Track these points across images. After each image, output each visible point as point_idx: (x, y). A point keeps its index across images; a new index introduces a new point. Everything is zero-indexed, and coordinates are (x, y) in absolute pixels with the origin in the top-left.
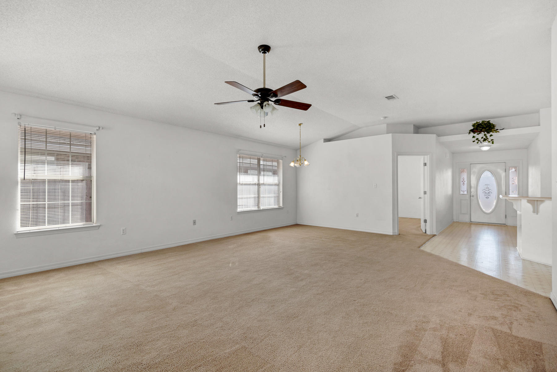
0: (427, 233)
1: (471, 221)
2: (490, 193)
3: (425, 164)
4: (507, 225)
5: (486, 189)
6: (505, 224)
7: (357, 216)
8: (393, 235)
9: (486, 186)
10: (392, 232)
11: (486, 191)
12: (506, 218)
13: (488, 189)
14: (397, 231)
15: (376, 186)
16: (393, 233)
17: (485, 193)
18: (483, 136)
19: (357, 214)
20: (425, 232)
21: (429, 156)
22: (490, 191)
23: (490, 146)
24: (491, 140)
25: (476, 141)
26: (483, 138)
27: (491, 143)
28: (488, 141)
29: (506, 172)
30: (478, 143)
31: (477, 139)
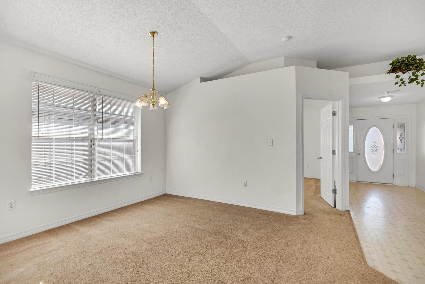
0: (337, 207)
1: (358, 180)
2: (377, 151)
3: (334, 114)
4: (394, 185)
5: (374, 147)
6: (393, 184)
7: (245, 185)
8: (297, 216)
9: (374, 143)
10: (295, 210)
11: (373, 149)
12: (394, 177)
13: (375, 147)
14: (302, 209)
15: (272, 143)
16: (297, 212)
17: (372, 151)
19: (245, 183)
20: (334, 206)
21: (340, 101)
22: (377, 148)
23: (392, 96)
24: (421, 80)
25: (400, 83)
26: (410, 79)
27: (420, 85)
28: (417, 82)
29: (393, 128)
30: (401, 85)
31: (402, 80)
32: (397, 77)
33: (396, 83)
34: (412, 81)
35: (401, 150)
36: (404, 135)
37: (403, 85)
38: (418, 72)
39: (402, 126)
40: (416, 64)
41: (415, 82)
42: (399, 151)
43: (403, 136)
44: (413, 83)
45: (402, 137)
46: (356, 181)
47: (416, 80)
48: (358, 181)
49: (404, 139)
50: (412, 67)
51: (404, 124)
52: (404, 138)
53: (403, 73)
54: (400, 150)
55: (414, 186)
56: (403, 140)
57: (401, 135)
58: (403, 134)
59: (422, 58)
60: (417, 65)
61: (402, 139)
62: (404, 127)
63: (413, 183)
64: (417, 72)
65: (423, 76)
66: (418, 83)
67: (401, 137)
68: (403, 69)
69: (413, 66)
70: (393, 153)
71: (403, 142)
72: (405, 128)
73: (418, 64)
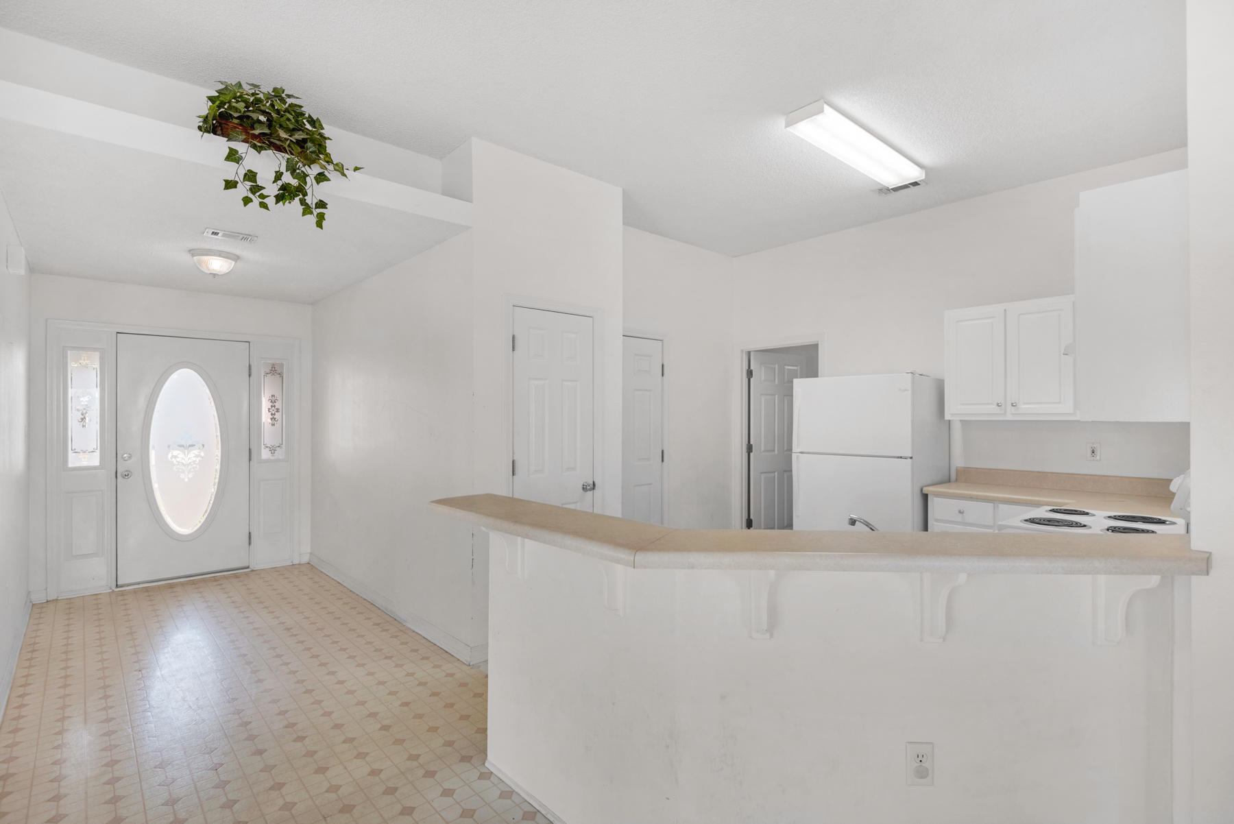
1: (119, 583)
4: (252, 571)
6: (248, 567)
12: (252, 541)
18: (283, 169)
23: (236, 258)
24: (315, 201)
25: (243, 189)
26: (280, 183)
27: (312, 219)
28: (303, 202)
29: (250, 375)
30: (251, 200)
31: (251, 176)
32: (233, 156)
33: (230, 185)
34: (286, 194)
35: (273, 450)
36: (280, 401)
37: (256, 201)
38: (306, 167)
39: (275, 371)
40: (301, 132)
41: (297, 199)
42: (265, 454)
43: (278, 405)
44: (290, 203)
45: (274, 406)
46: (114, 588)
47: (301, 196)
48: (122, 586)
49: (280, 413)
50: (286, 136)
51: (282, 365)
52: (280, 410)
53: (254, 147)
54: (268, 449)
55: (305, 559)
56: (278, 416)
57: (271, 402)
58: (279, 398)
59: (318, 119)
60: (302, 137)
61: (275, 414)
62: (281, 375)
63: (302, 552)
64: (304, 166)
65: (321, 183)
66: (307, 210)
67: (272, 406)
68: (257, 132)
69: (290, 136)
70: (250, 460)
71: (278, 425)
72: (282, 377)
73: (307, 134)
